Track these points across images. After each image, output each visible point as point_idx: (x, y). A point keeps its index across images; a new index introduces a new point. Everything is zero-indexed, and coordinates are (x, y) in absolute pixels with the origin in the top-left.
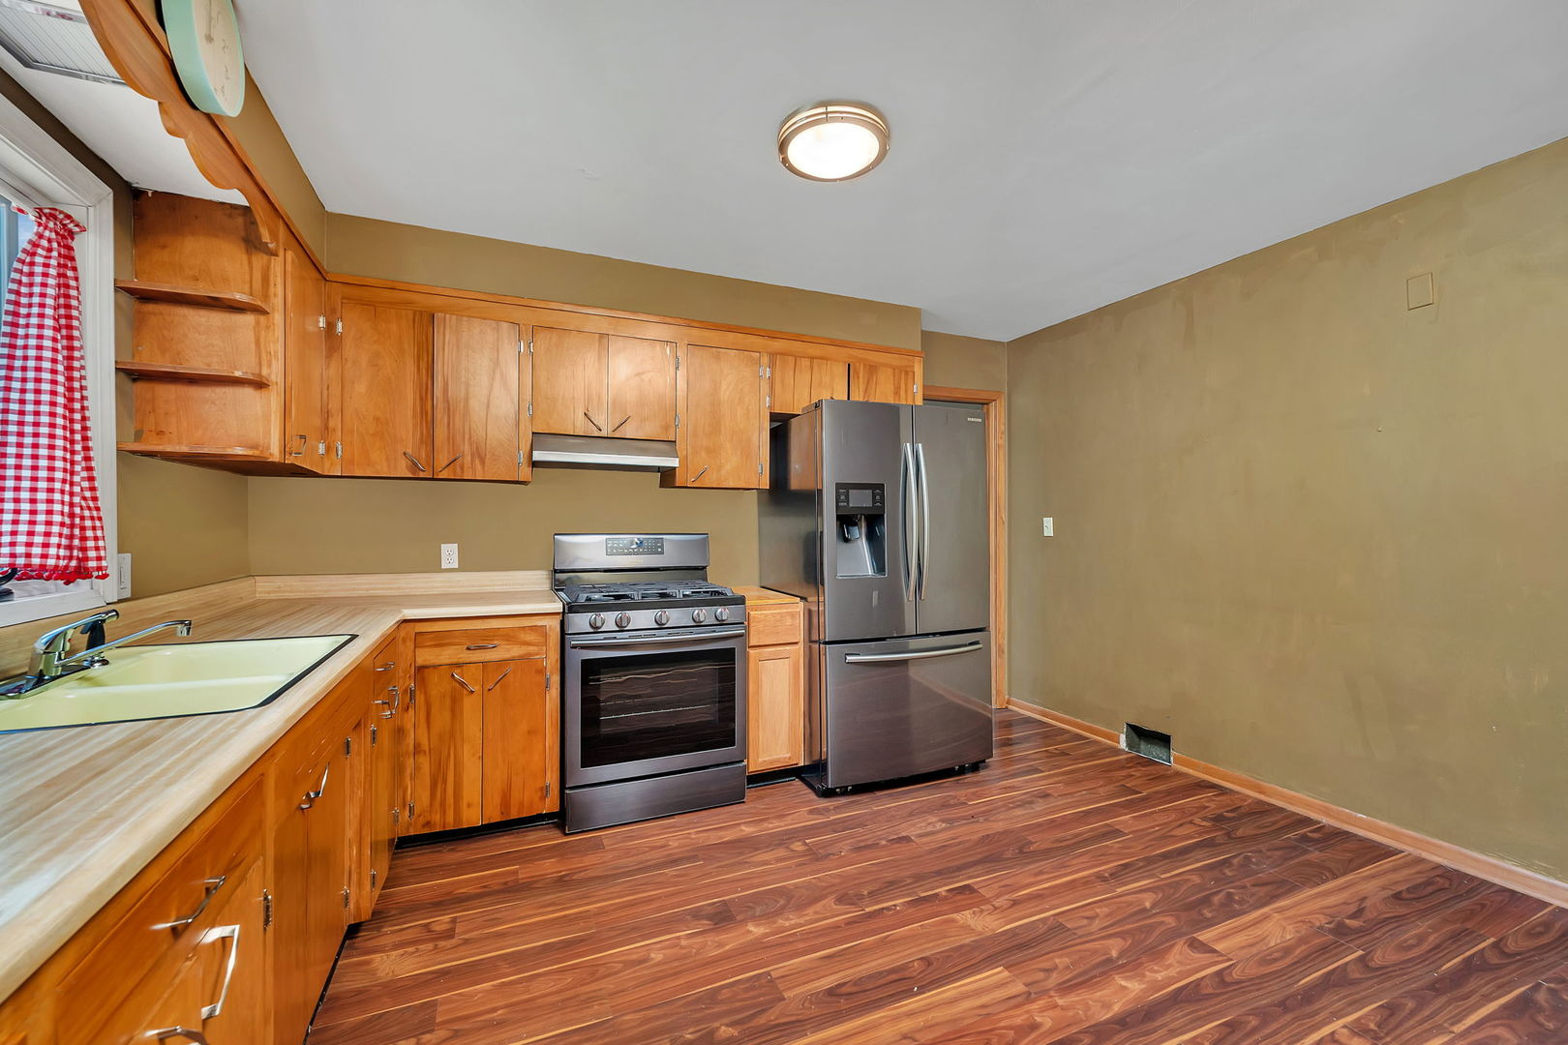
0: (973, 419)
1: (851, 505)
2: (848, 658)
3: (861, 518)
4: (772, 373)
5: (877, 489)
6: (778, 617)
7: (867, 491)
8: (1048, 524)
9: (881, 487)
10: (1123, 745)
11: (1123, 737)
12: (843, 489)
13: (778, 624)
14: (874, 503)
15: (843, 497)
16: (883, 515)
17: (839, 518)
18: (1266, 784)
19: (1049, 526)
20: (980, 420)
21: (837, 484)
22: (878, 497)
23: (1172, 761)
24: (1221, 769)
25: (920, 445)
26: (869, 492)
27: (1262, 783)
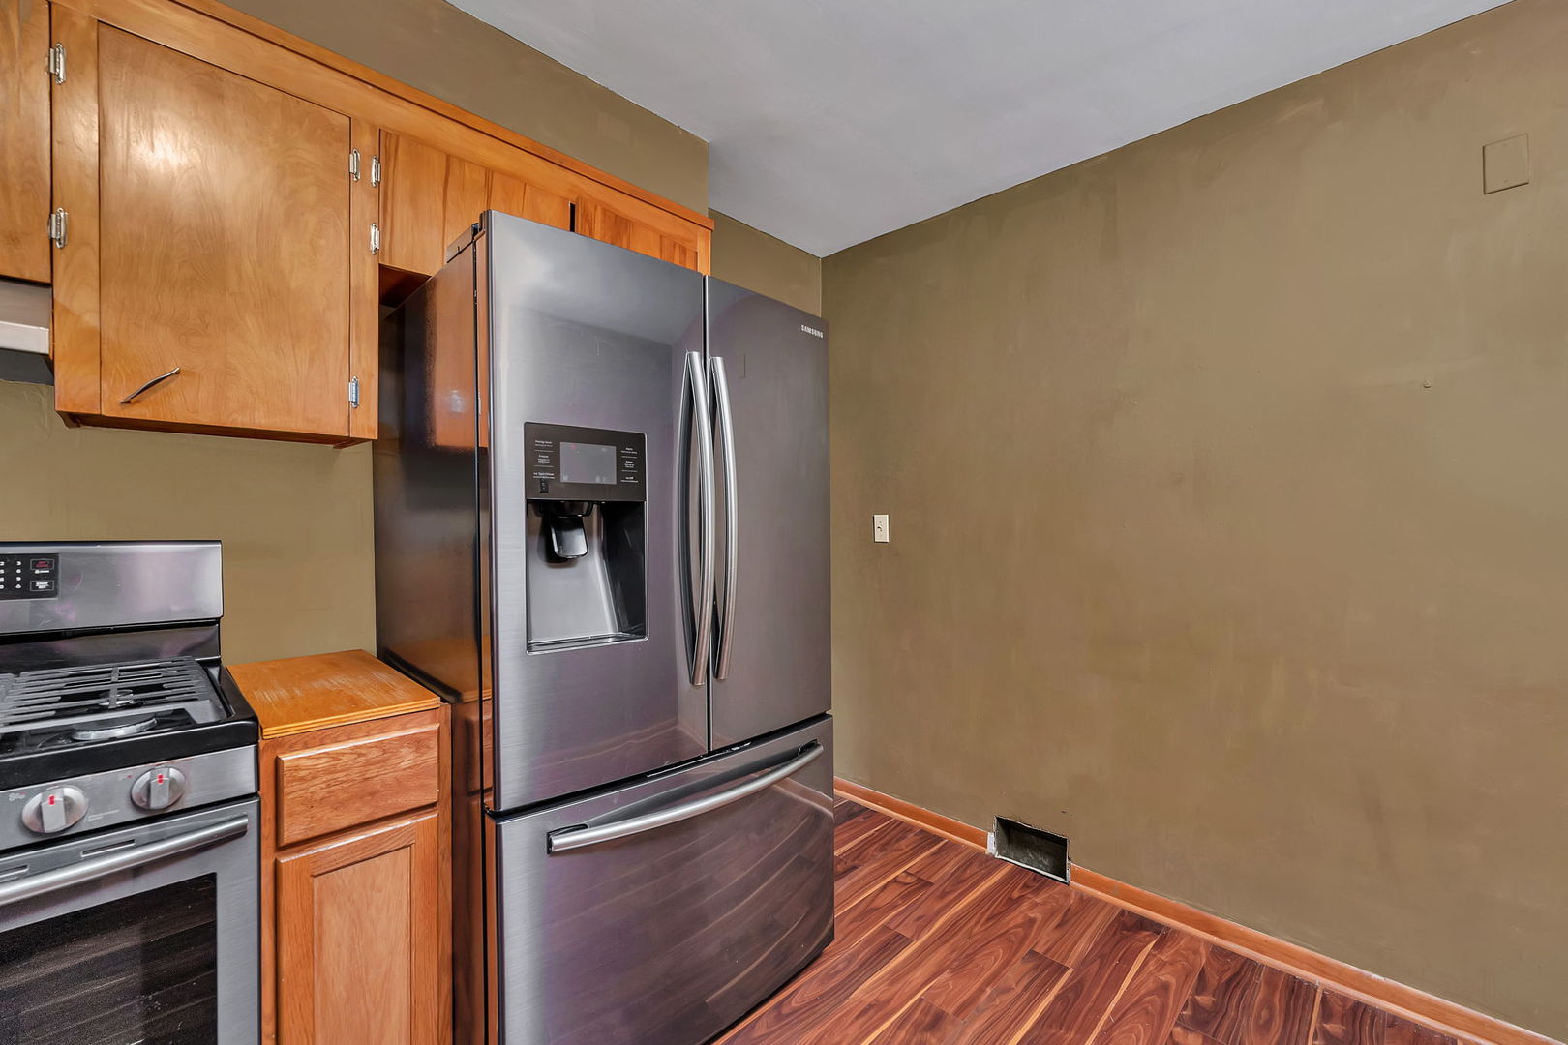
0: (809, 330)
1: (565, 478)
2: (556, 841)
3: (589, 513)
4: (385, 173)
5: (628, 445)
6: (374, 754)
7: (604, 449)
8: (882, 522)
9: (637, 440)
10: (991, 848)
11: (991, 838)
12: (542, 440)
13: (373, 771)
14: (620, 475)
15: (543, 460)
16: (641, 505)
17: (534, 506)
18: (1220, 919)
19: (882, 528)
20: (820, 334)
21: (527, 425)
22: (629, 464)
23: (1068, 876)
24: (1146, 892)
25: (719, 360)
26: (608, 452)
27: (1213, 917)
